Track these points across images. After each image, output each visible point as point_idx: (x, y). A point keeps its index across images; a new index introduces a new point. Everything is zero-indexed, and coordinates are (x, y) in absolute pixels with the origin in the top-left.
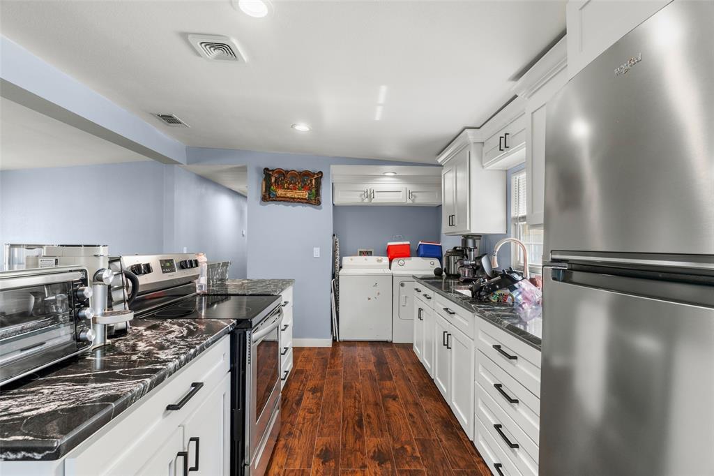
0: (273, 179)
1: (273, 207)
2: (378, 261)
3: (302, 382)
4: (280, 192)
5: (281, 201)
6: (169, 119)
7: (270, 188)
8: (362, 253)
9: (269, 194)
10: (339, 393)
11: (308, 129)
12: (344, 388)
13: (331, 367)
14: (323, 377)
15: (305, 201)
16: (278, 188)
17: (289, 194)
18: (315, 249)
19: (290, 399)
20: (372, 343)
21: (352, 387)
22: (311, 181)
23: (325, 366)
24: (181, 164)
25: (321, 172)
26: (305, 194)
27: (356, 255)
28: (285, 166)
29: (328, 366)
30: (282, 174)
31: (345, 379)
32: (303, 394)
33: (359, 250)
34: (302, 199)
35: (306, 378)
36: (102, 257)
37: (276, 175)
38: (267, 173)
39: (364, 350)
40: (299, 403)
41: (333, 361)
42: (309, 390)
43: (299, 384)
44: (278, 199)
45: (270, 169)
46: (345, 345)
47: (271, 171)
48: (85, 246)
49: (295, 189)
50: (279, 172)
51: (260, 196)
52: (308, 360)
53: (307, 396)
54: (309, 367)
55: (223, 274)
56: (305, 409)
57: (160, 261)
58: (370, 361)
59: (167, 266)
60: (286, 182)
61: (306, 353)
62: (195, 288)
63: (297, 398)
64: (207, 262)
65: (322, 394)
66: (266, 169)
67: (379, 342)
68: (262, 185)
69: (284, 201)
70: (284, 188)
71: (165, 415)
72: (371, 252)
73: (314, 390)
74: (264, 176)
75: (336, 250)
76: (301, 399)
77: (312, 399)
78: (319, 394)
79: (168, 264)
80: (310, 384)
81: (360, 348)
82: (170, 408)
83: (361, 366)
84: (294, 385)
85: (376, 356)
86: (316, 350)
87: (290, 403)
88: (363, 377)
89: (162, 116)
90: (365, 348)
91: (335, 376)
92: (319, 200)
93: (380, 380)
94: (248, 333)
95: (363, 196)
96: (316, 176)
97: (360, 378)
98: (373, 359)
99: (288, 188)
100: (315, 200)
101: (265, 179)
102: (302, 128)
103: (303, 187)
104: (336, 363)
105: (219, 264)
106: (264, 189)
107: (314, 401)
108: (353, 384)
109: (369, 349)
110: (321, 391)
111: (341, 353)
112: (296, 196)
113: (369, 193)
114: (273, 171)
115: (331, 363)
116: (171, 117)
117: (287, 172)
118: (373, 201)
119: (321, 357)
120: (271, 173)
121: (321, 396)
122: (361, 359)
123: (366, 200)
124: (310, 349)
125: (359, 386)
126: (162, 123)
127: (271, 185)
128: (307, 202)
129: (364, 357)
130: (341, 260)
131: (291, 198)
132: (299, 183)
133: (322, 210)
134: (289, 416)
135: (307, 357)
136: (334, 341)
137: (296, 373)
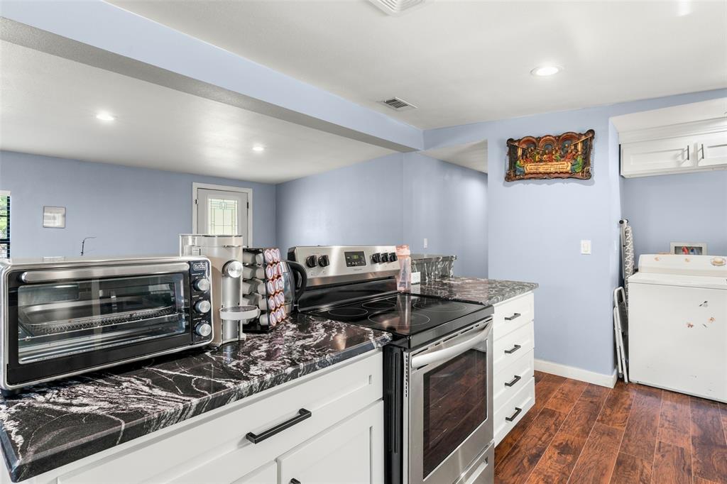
0: (520, 152)
1: (519, 186)
2: (715, 264)
3: (548, 429)
4: (530, 167)
5: (530, 178)
6: (394, 103)
7: (515, 163)
8: (678, 250)
9: (515, 171)
10: (606, 468)
11: (557, 70)
12: (619, 463)
13: (602, 421)
14: (585, 432)
15: (567, 175)
16: (526, 161)
17: (542, 168)
18: (583, 242)
19: (523, 449)
20: (697, 400)
21: (634, 468)
22: (576, 146)
23: (592, 416)
24: (418, 150)
25: (592, 131)
26: (566, 166)
27: (668, 252)
28: (536, 132)
29: (598, 418)
30: (532, 142)
31: (625, 448)
32: (544, 450)
33: (673, 245)
34: (561, 173)
35: (557, 425)
36: (234, 248)
37: (525, 146)
38: (512, 145)
39: (675, 408)
40: (534, 459)
41: (608, 411)
42: (555, 446)
43: (543, 431)
44: (526, 177)
45: (516, 139)
46: (640, 392)
47: (516, 141)
48: (219, 236)
49: (551, 161)
50: (528, 140)
51: (503, 175)
52: (567, 398)
53: (550, 454)
54: (566, 410)
55: (444, 269)
56: (540, 473)
57: (345, 253)
58: (687, 433)
59: (353, 258)
60: (538, 153)
61: (567, 387)
62: (395, 284)
63: (534, 451)
64: (410, 256)
65: (575, 459)
66: (511, 140)
67: (714, 402)
68: (506, 160)
69: (535, 178)
70: (535, 161)
71: (241, 445)
72: (700, 249)
73: (564, 449)
74: (508, 148)
75: (627, 244)
76: (538, 455)
77: (557, 461)
78: (570, 458)
79: (355, 257)
80: (560, 437)
81: (669, 403)
82: (250, 437)
83: (663, 435)
84: (534, 430)
85: (700, 426)
86: (586, 388)
87: (520, 456)
88: (663, 456)
89: (388, 102)
90: (679, 406)
91: (606, 438)
92: (588, 172)
93: (702, 474)
94: (405, 354)
95: (680, 158)
96: (583, 138)
97: (657, 456)
98: (692, 430)
99: (541, 161)
100: (583, 172)
101: (509, 154)
102: (547, 70)
103: (562, 157)
104: (614, 416)
105: (438, 258)
106: (508, 166)
107: (559, 467)
108: (638, 462)
109: (687, 409)
110: (576, 452)
111: (628, 402)
112: (552, 170)
113: (691, 151)
114: (519, 141)
115: (604, 414)
116: (395, 100)
117: (539, 139)
118: (702, 163)
119: (590, 399)
120: (516, 144)
121: (572, 463)
122: (666, 425)
123: (687, 164)
124: (575, 383)
125: (648, 470)
126: (391, 109)
127: (517, 159)
128: (571, 175)
129: (673, 422)
130: (636, 259)
131: (545, 173)
132: (557, 151)
133: (595, 185)
134: (514, 475)
135: (567, 395)
136: (620, 379)
137: (542, 413)
